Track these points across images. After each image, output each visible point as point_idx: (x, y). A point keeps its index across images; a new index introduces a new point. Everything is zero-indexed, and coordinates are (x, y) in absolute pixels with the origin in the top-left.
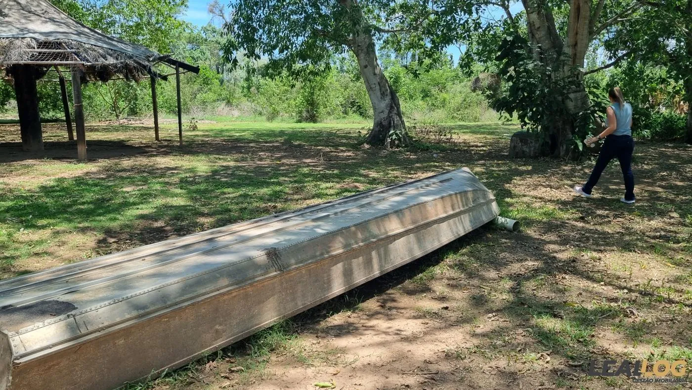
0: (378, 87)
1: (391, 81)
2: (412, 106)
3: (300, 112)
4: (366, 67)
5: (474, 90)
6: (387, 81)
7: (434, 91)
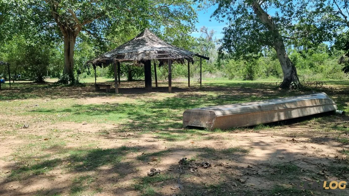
0: (286, 63)
1: (292, 60)
2: (303, 72)
3: (245, 76)
4: (280, 55)
5: (340, 64)
6: (290, 60)
7: (316, 64)
